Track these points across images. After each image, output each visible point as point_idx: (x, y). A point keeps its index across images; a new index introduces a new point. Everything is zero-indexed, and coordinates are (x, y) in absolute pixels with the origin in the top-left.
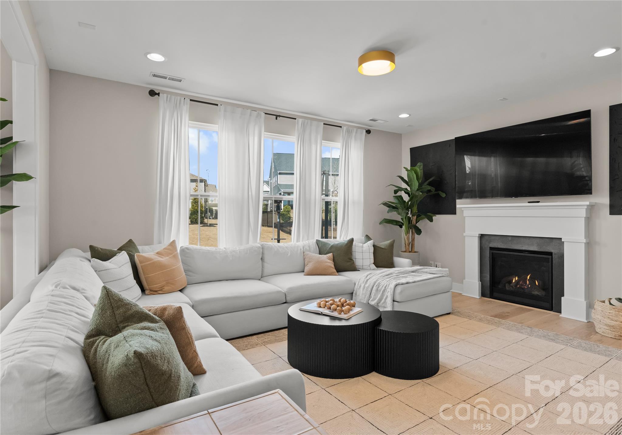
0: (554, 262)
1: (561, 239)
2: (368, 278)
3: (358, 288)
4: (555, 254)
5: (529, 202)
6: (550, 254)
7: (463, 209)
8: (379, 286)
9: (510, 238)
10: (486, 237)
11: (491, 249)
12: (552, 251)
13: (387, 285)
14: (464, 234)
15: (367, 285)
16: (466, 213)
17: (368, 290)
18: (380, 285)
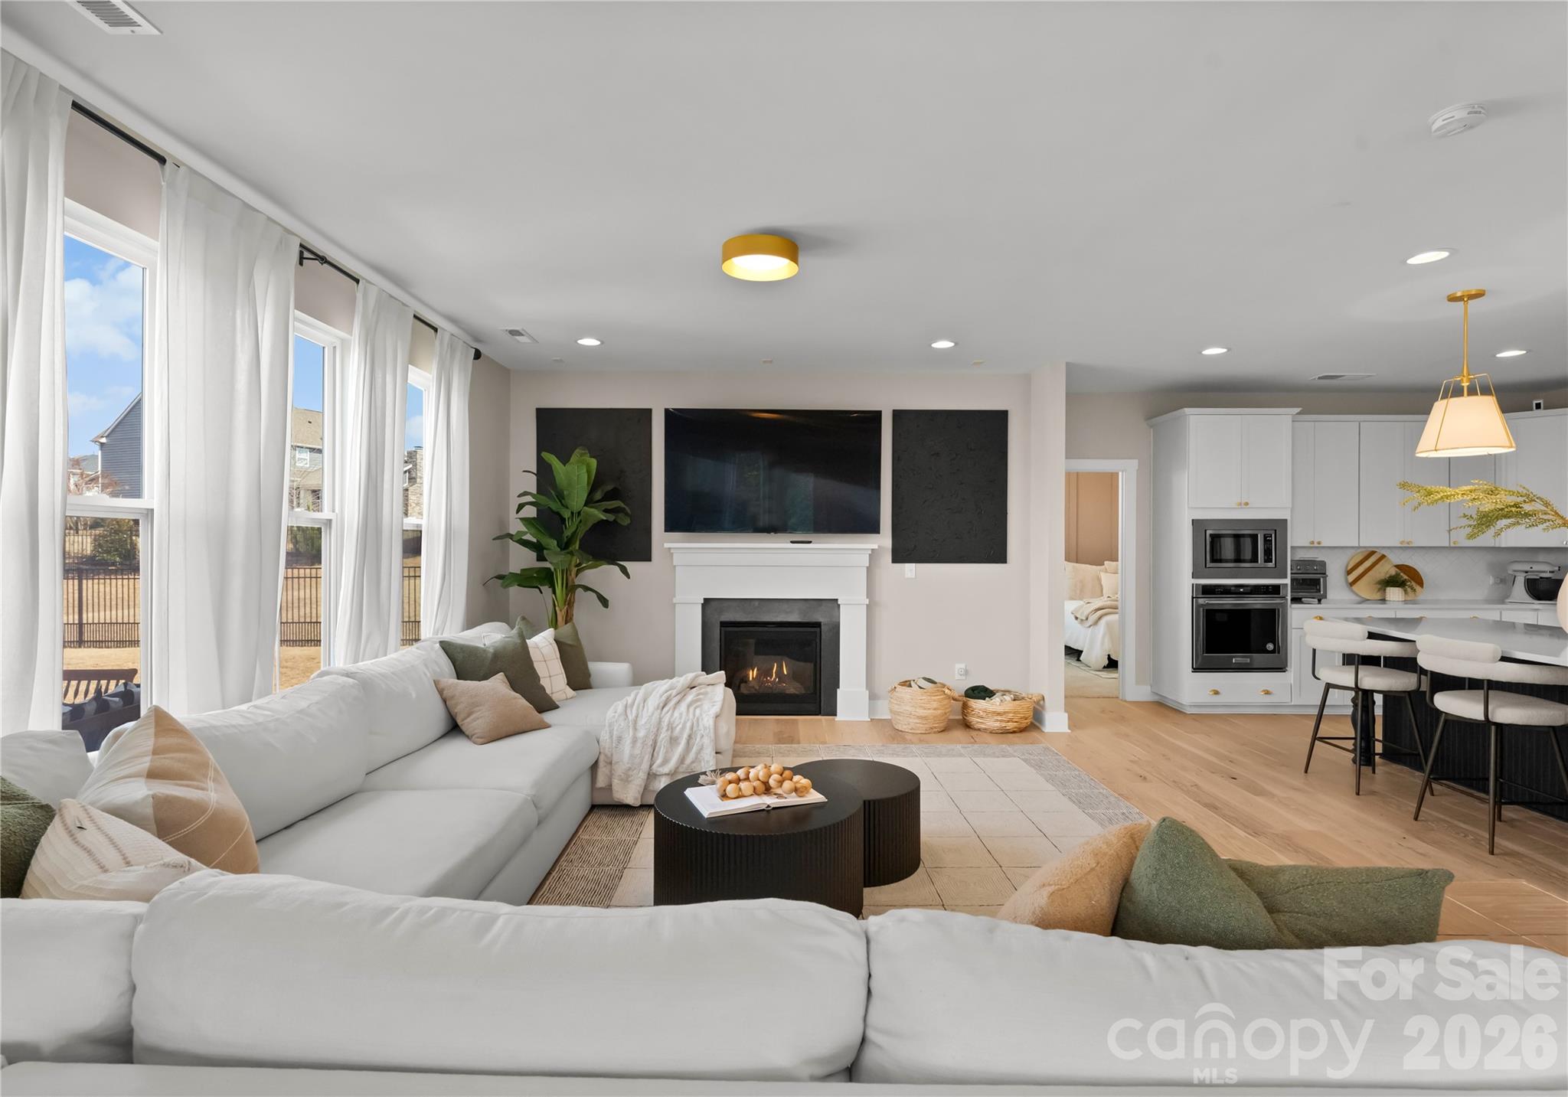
0: (823, 637)
1: (837, 600)
2: (631, 717)
3: (614, 745)
4: (825, 624)
5: (792, 542)
6: (818, 625)
7: (672, 551)
8: (672, 728)
9: (757, 603)
10: (713, 604)
11: (723, 624)
12: (821, 620)
13: (693, 724)
14: (675, 601)
15: (641, 734)
16: (677, 559)
17: (646, 744)
18: (674, 726)
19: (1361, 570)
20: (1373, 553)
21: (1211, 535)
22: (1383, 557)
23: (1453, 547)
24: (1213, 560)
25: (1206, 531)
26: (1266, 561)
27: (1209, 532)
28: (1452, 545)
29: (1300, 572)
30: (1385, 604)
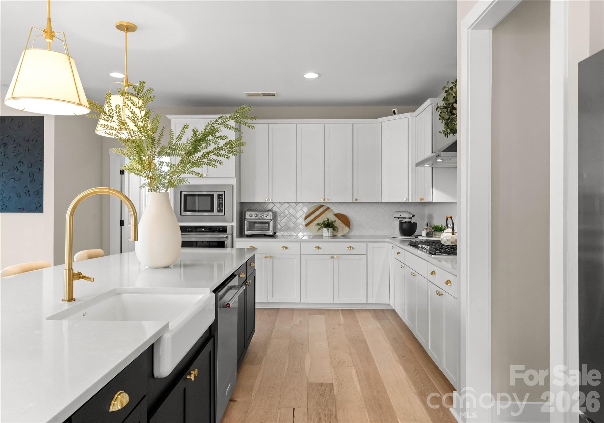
19: (313, 217)
20: (322, 206)
21: (185, 195)
22: (328, 208)
23: (354, 203)
24: (185, 211)
25: (181, 192)
26: (219, 211)
27: (183, 193)
28: (354, 201)
29: (257, 218)
30: (323, 238)
